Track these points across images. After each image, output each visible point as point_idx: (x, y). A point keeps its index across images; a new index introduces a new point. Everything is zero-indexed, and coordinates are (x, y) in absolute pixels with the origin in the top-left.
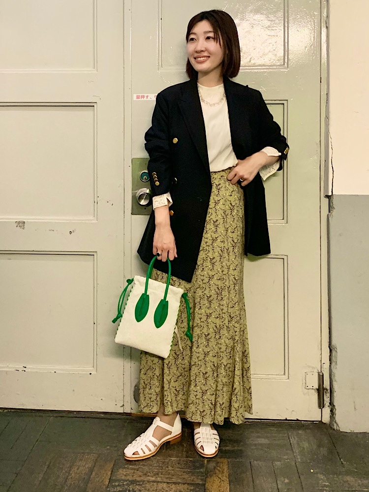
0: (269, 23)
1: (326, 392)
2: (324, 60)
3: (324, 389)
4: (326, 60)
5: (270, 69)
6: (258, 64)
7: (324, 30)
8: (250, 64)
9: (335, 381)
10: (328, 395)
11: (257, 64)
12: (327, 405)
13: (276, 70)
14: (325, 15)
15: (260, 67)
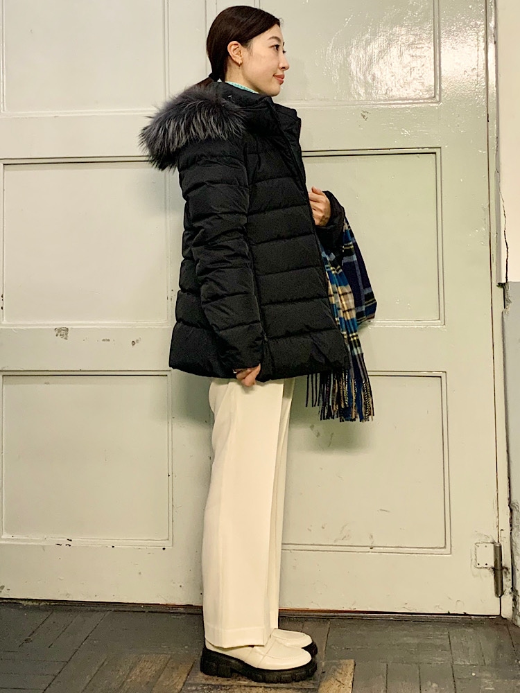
0: (412, 38)
1: (506, 573)
2: (492, 89)
3: (502, 568)
4: (495, 89)
5: (416, 103)
6: (399, 96)
7: (491, 47)
8: (387, 97)
9: (518, 554)
10: (510, 576)
11: (395, 98)
12: (507, 591)
13: (423, 105)
14: (492, 24)
15: (400, 102)
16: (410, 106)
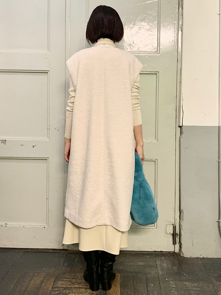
0: (149, 27)
1: (177, 236)
2: (180, 49)
3: (176, 234)
4: (181, 49)
7: (180, 32)
8: (138, 51)
9: (182, 230)
10: (179, 237)
11: (142, 51)
12: (177, 243)
13: (153, 55)
14: (181, 23)
15: (144, 53)
16: (148, 54)
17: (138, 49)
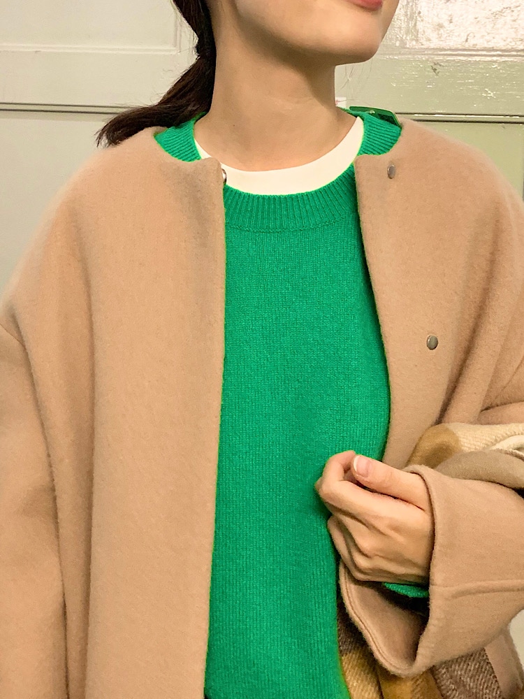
5: (506, 56)
6: (483, 46)
8: (467, 45)
11: (478, 47)
13: (516, 59)
15: (485, 53)
16: (498, 58)
17: (467, 41)
